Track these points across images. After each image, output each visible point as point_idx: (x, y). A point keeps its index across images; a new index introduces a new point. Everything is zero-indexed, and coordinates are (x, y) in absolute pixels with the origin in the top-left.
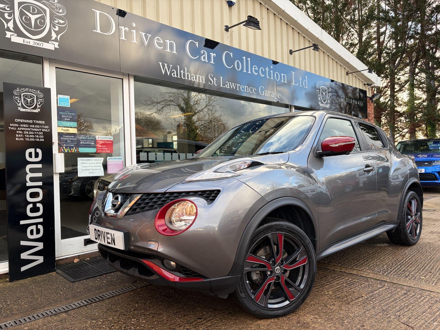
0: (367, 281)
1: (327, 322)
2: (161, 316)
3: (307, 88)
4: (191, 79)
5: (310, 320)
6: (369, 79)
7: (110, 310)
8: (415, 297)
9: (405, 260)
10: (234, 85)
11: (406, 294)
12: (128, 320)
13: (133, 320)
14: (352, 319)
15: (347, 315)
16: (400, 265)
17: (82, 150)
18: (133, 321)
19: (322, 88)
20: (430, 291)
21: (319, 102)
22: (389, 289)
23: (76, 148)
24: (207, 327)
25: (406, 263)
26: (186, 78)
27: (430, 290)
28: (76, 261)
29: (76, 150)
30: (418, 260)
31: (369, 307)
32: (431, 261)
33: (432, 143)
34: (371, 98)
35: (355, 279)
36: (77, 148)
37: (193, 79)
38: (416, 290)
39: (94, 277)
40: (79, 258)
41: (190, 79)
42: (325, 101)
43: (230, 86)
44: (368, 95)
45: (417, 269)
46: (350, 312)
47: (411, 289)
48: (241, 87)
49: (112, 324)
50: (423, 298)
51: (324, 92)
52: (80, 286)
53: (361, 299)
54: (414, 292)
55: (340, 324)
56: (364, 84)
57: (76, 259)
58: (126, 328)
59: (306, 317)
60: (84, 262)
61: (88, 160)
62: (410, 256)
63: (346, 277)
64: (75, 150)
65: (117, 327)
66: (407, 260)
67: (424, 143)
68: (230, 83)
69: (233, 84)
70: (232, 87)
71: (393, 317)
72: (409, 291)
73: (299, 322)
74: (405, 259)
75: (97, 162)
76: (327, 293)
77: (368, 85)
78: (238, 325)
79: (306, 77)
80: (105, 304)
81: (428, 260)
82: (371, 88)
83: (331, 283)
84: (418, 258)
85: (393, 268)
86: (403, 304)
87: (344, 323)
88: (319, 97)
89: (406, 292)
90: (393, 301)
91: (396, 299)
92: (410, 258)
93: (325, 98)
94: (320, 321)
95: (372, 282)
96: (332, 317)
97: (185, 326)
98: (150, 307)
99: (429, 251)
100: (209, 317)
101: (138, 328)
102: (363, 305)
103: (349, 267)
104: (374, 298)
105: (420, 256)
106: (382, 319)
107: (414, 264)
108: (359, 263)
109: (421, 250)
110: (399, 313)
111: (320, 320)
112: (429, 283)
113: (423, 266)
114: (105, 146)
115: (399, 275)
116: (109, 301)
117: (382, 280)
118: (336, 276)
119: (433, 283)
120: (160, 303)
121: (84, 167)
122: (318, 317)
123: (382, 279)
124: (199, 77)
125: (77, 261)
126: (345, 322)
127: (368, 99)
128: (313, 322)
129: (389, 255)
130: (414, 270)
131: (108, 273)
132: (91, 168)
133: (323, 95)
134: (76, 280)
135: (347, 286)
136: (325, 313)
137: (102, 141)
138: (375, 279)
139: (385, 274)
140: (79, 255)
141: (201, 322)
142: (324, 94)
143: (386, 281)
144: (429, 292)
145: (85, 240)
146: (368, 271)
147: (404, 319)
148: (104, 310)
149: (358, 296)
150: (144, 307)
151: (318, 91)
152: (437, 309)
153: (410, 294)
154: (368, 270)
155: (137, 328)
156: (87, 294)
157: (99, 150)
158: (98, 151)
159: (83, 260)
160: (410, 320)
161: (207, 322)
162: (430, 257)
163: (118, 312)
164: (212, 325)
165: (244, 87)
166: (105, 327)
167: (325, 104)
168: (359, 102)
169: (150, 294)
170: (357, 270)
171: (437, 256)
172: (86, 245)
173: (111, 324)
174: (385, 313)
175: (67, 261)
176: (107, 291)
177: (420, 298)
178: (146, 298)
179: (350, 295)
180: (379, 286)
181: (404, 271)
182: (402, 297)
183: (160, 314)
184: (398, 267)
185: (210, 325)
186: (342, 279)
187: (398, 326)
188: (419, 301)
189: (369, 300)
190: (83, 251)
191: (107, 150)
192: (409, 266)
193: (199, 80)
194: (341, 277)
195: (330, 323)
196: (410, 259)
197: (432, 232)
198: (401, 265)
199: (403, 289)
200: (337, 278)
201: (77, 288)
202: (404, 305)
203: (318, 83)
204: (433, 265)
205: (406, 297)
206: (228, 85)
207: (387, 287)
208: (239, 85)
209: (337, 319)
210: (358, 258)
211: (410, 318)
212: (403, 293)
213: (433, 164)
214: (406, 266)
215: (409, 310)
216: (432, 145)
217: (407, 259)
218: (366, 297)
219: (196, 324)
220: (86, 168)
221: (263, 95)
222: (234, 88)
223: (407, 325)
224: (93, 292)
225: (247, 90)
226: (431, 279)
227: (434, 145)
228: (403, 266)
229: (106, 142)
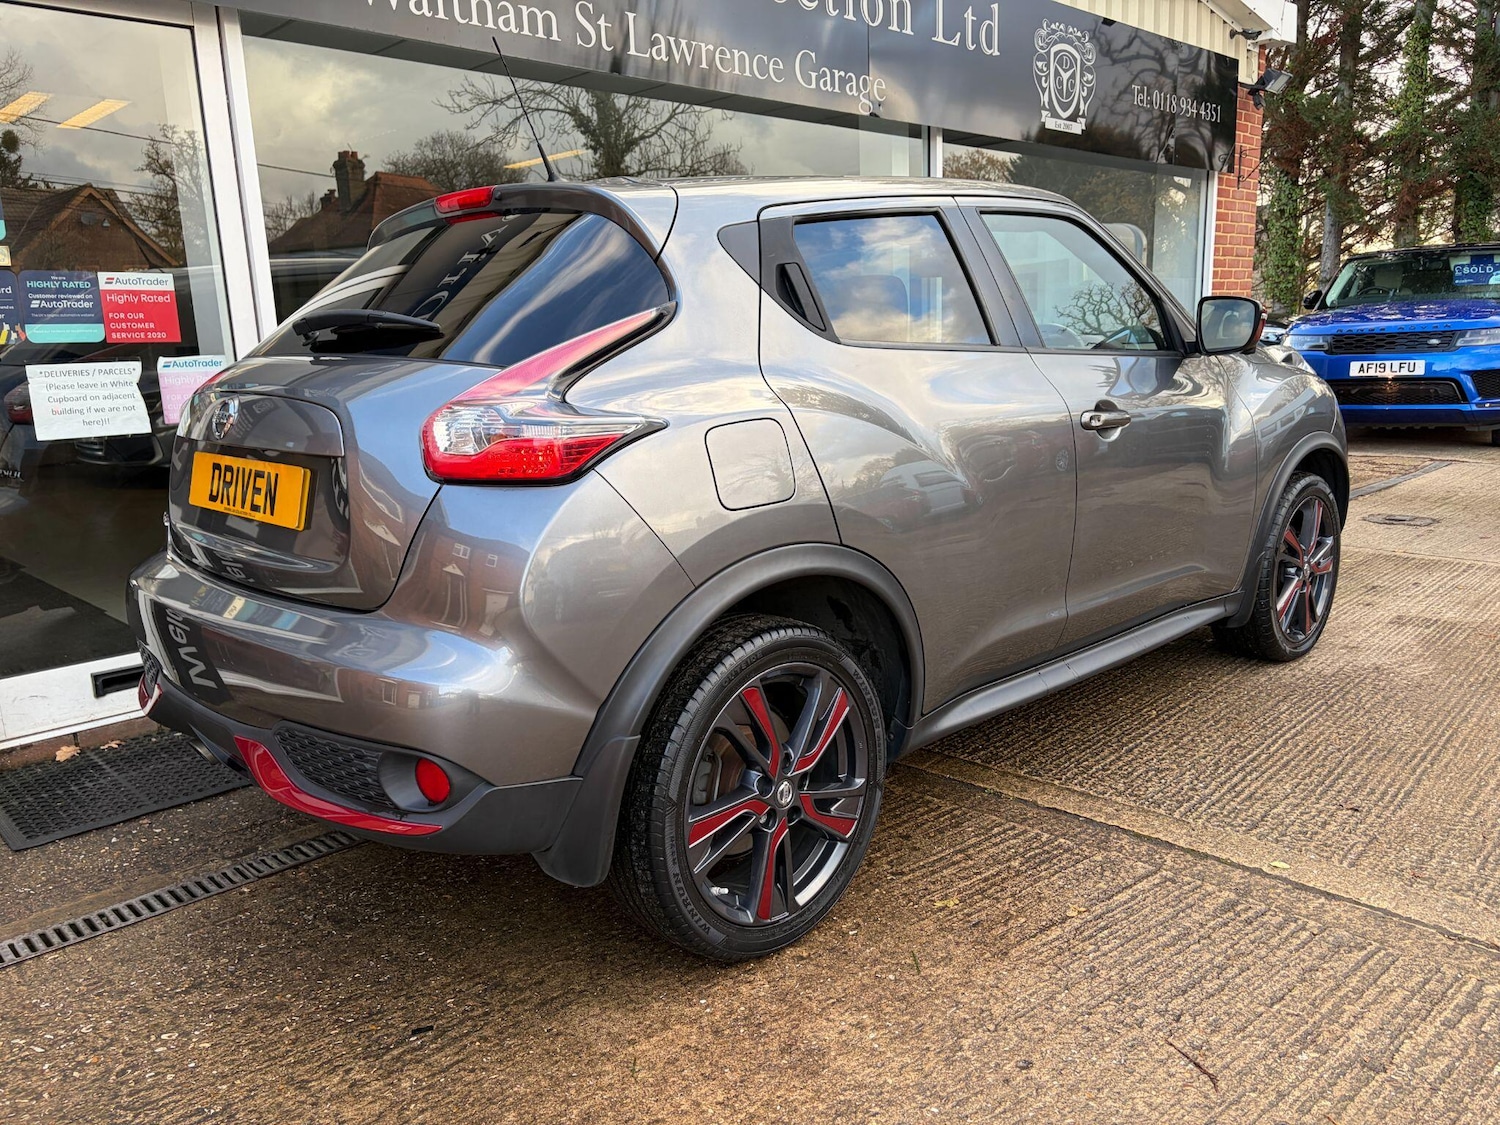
0: (1104, 845)
1: (896, 1044)
2: (283, 1018)
3: (997, 53)
4: (496, 23)
5: (834, 1035)
6: (1251, 13)
7: (102, 987)
8: (1263, 925)
9: (1268, 747)
10: (689, 46)
11: (1234, 904)
12: (148, 1037)
13: (164, 1037)
14: (996, 1030)
15: (983, 1011)
16: (1242, 768)
17: (40, 334)
18: (164, 1044)
19: (1056, 54)
20: (1327, 895)
21: (1044, 113)
22: (1174, 882)
23: (12, 328)
24: (434, 1075)
25: (1267, 759)
26: (475, 21)
27: (1327, 889)
28: (64, 754)
29: (14, 336)
30: (1317, 747)
31: (1078, 968)
32: (1363, 753)
33: (1467, 261)
34: (1254, 91)
35: (1063, 835)
36: (18, 328)
37: (507, 23)
38: (1273, 887)
39: (106, 827)
40: (77, 745)
41: (490, 25)
42: (1065, 108)
43: (669, 53)
44: (1243, 77)
45: (1304, 790)
46: (1000, 995)
47: (1257, 883)
48: (717, 56)
49: (81, 1058)
50: (1293, 926)
51: (1065, 71)
52: (36, 868)
53: (1055, 932)
54: (1265, 898)
55: (943, 1056)
56: (1233, 34)
57: (64, 748)
58: (124, 1078)
59: (825, 1023)
60: (96, 759)
61: (75, 373)
62: (1290, 729)
63: (1032, 826)
64: (9, 336)
65: (92, 1072)
66: (1273, 749)
67: (1438, 259)
68: (672, 39)
69: (683, 42)
70: (677, 58)
71: (1154, 1020)
72: (1247, 893)
73: (791, 1045)
74: (1270, 741)
75: (112, 378)
76: (939, 904)
77: (1247, 35)
78: (557, 1062)
79: (995, 6)
80: (95, 958)
81: (1354, 748)
82: (1257, 50)
83: (969, 857)
84: (1317, 737)
85: (1213, 786)
86: (1208, 956)
87: (961, 1049)
88: (1044, 90)
89: (1233, 896)
90: (1175, 940)
91: (1188, 932)
92: (1288, 736)
93: (1069, 94)
94: (874, 1040)
95: (1120, 849)
96: (921, 1020)
97: (348, 1072)
98: (255, 972)
99: (1369, 705)
100: (461, 1022)
101: (170, 1077)
102: (1058, 960)
103: (1057, 782)
104: (1105, 928)
105: (1329, 727)
106: (1110, 1029)
107: (1295, 767)
108: (1098, 762)
109: (1337, 701)
110: (1181, 1000)
111: (872, 1036)
112: (1328, 859)
113: (1330, 772)
114: (141, 316)
115: (1227, 816)
116: (115, 942)
117: (1158, 842)
118: (998, 820)
119: (1345, 857)
120: (300, 955)
121: (60, 401)
122: (868, 1022)
123: (1160, 836)
124: (532, 17)
125: (68, 756)
126: (966, 1043)
127: (1242, 92)
128: (845, 1047)
129: (1217, 722)
130: (1287, 797)
131: (163, 810)
132: (89, 403)
133: (1061, 83)
134: (30, 843)
135: (1023, 868)
136: (903, 999)
137: (129, 292)
138: (1138, 836)
139: (1177, 815)
140: (75, 734)
141: (420, 1048)
142: (1065, 76)
143: (1171, 846)
144: (1322, 900)
145: (95, 677)
146: (1119, 799)
147: (1195, 1031)
148: (80, 984)
149: (1050, 916)
150: (232, 973)
151: (1040, 64)
152: (1332, 984)
153: (1246, 910)
154: (1120, 794)
155: (164, 1075)
156: (48, 906)
157: (116, 331)
158: (114, 335)
159: (93, 750)
160: (1215, 1039)
161: (439, 1050)
162: (1365, 732)
163: (127, 998)
164: (458, 1062)
165: (732, 54)
166: (50, 1068)
167: (1068, 119)
168: (1206, 108)
169: (280, 907)
170: (1082, 794)
171: (1392, 730)
172: (104, 695)
173: (77, 1053)
174: (1129, 999)
175: (28, 755)
176: (127, 891)
177: (1280, 927)
178: (259, 930)
179: (1021, 911)
180: (1141, 868)
181: (1250, 797)
182: (1212, 923)
183: (282, 1007)
184: (1235, 780)
185: (446, 1062)
186: (1015, 837)
187: (1160, 1070)
188: (1275, 941)
189: (1086, 934)
190: (93, 718)
191: (152, 331)
192: (1275, 774)
193: (533, 27)
194: (1014, 828)
195: (907, 1051)
196: (1286, 741)
197: (1399, 617)
198: (1248, 770)
199: (1228, 880)
200: (999, 834)
201: (24, 877)
202: (1211, 961)
203: (1043, 33)
204: (1365, 772)
205: (1226, 924)
206: (663, 46)
207: (1170, 874)
208: (711, 47)
209: (940, 1029)
210: (1099, 741)
211: (1216, 1028)
212: (1221, 901)
213: (1458, 344)
214: (1265, 776)
215: (1222, 988)
216: (1466, 270)
217: (1275, 742)
218: (1077, 923)
219: (398, 1059)
220: (68, 405)
221: (813, 86)
222: (689, 60)
223: (1197, 1065)
224: (74, 899)
225: (742, 70)
226: (1345, 838)
227: (1475, 269)
228: (1254, 775)
229: (144, 298)
